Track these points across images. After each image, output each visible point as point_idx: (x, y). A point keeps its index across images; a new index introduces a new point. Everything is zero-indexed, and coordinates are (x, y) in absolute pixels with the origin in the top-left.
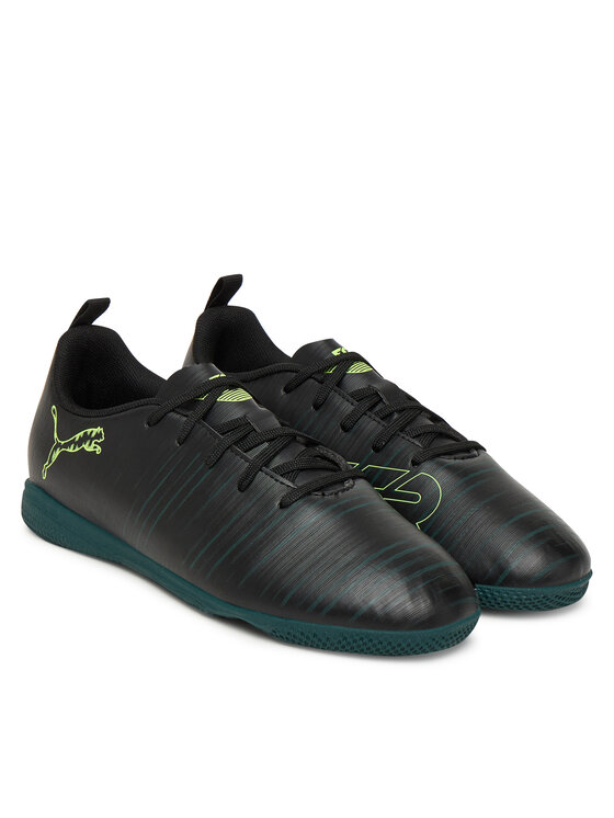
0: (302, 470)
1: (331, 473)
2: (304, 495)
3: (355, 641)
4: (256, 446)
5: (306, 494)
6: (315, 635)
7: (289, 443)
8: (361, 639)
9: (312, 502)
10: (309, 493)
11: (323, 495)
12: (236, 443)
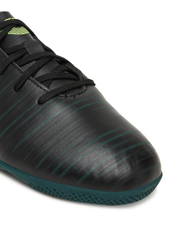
0: (54, 79)
1: (73, 82)
2: (54, 97)
3: (80, 196)
4: (28, 63)
5: (55, 95)
6: (54, 190)
7: (49, 61)
8: (84, 195)
9: (59, 101)
10: (57, 95)
11: (66, 96)
12: (16, 61)
